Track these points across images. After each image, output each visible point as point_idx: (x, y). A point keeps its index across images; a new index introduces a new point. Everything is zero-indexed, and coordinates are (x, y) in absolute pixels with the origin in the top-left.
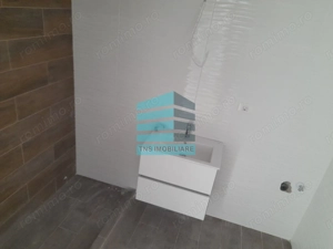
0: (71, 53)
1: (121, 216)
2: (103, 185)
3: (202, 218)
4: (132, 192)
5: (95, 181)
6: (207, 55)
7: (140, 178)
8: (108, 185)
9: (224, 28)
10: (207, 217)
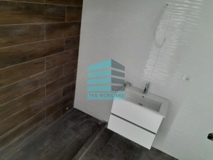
0: (79, 33)
1: (97, 138)
2: (88, 116)
3: (149, 148)
4: (106, 124)
5: (84, 113)
6: (165, 40)
7: (111, 115)
8: (91, 117)
9: (179, 23)
10: (152, 148)
